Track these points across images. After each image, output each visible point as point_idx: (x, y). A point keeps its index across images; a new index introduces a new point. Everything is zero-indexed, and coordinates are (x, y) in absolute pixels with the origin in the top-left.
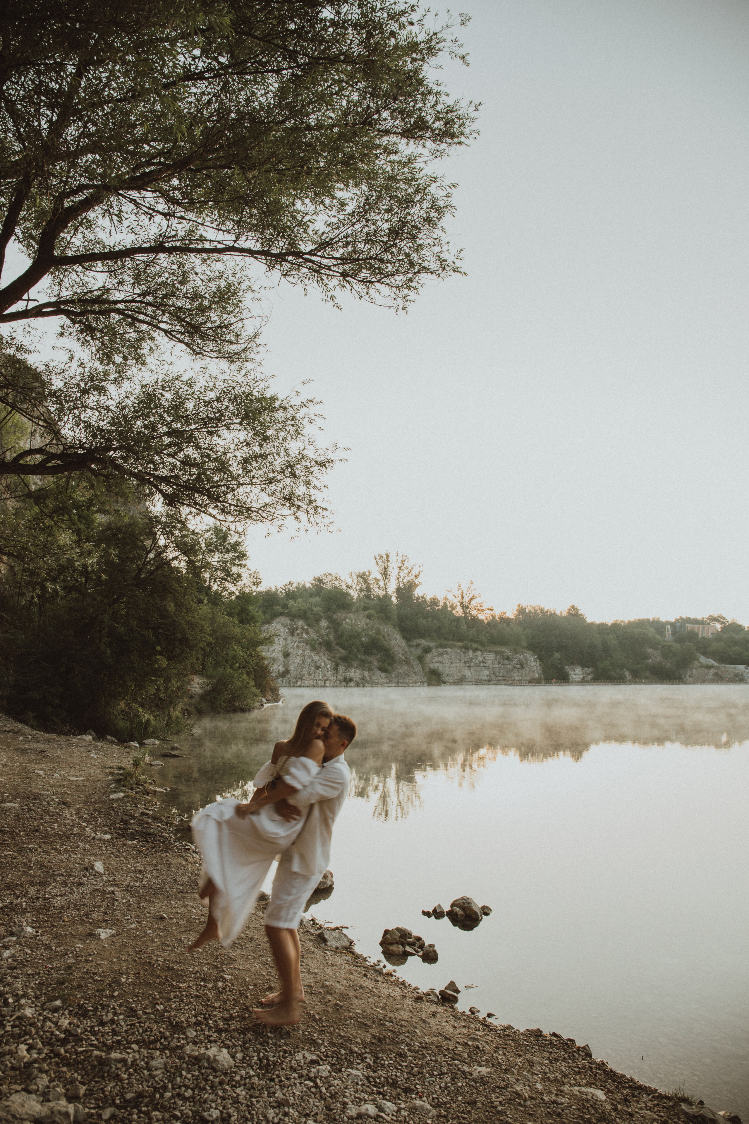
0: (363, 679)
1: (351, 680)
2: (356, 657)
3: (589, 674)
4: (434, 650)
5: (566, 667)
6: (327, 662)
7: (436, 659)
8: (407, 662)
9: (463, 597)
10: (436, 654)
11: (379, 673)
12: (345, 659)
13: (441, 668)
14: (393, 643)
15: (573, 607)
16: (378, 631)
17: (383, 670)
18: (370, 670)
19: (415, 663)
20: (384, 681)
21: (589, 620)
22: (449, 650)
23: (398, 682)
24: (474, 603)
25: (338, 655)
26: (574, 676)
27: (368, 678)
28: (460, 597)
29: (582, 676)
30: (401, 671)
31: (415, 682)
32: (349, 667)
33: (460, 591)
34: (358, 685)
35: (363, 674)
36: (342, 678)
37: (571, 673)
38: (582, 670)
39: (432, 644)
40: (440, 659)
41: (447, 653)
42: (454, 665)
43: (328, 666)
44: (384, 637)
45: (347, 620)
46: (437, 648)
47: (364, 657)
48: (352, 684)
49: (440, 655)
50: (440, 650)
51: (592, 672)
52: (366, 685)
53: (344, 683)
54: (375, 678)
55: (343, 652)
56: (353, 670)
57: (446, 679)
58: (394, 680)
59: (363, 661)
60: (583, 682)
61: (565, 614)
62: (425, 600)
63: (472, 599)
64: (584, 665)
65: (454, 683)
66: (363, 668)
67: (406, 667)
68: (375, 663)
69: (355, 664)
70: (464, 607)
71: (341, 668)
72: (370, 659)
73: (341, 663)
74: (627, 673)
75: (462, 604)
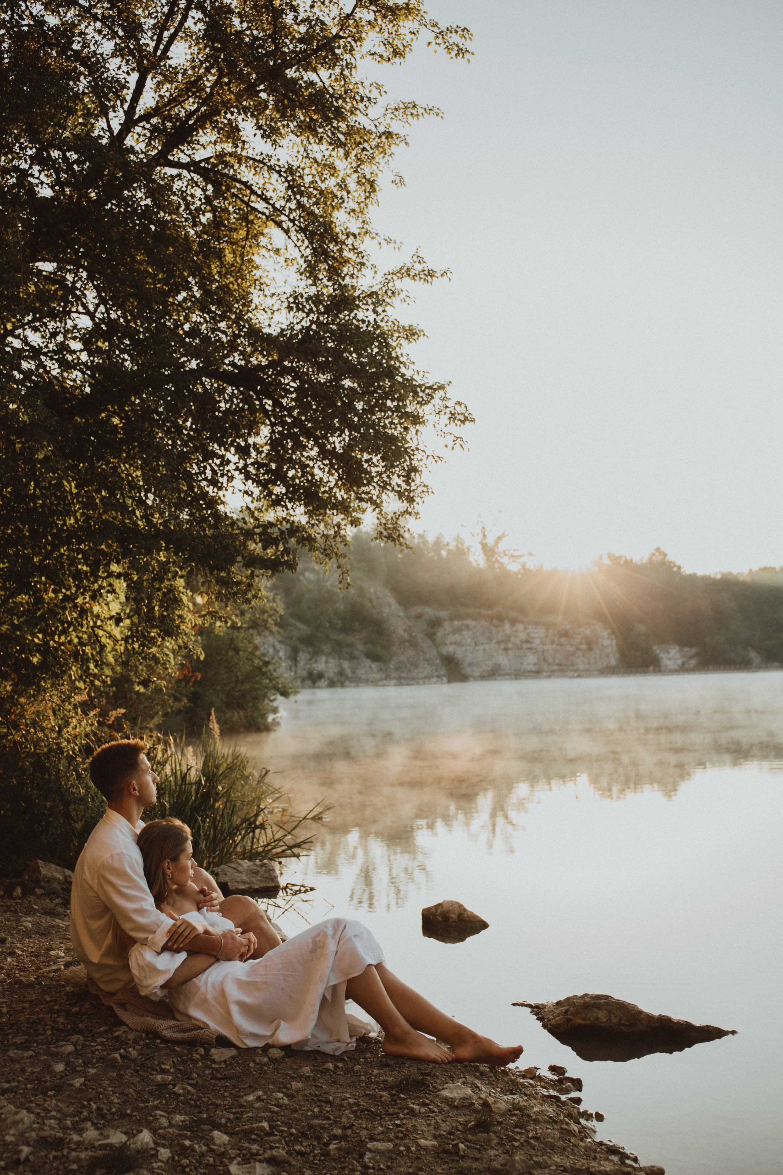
0: (341, 673)
1: (320, 676)
2: (327, 637)
3: (691, 657)
4: (446, 624)
5: (655, 647)
6: (278, 646)
7: (450, 639)
8: (413, 643)
9: (485, 536)
10: (450, 630)
11: (367, 662)
12: (308, 641)
13: (459, 654)
14: (386, 610)
15: (658, 549)
16: (361, 592)
17: (374, 657)
18: (352, 658)
19: (426, 644)
20: (378, 676)
21: (688, 570)
22: (472, 623)
23: (400, 678)
24: (502, 546)
25: (296, 634)
26: (668, 662)
27: (348, 672)
28: (481, 536)
29: (679, 662)
30: (403, 658)
31: (428, 677)
32: (316, 654)
33: (481, 526)
34: (332, 684)
35: (340, 665)
36: (304, 673)
37: (663, 656)
38: (681, 651)
39: (443, 614)
40: (457, 637)
41: (468, 627)
42: (481, 647)
43: (281, 654)
44: (371, 601)
45: (307, 574)
46: (451, 619)
47: (341, 637)
48: (323, 683)
49: (458, 631)
50: (456, 623)
51: (696, 655)
52: (347, 683)
53: (309, 682)
54: (361, 672)
55: (303, 629)
56: (324, 659)
57: (468, 671)
58: (393, 675)
59: (339, 644)
60: (683, 669)
61: (645, 561)
62: (425, 542)
63: (499, 538)
64: (683, 643)
65: (484, 677)
66: (341, 657)
67: (411, 652)
68: (360, 647)
69: (326, 648)
70: (488, 551)
71: (303, 657)
72: (350, 639)
73: (301, 646)
74: (753, 655)
75: (484, 546)
